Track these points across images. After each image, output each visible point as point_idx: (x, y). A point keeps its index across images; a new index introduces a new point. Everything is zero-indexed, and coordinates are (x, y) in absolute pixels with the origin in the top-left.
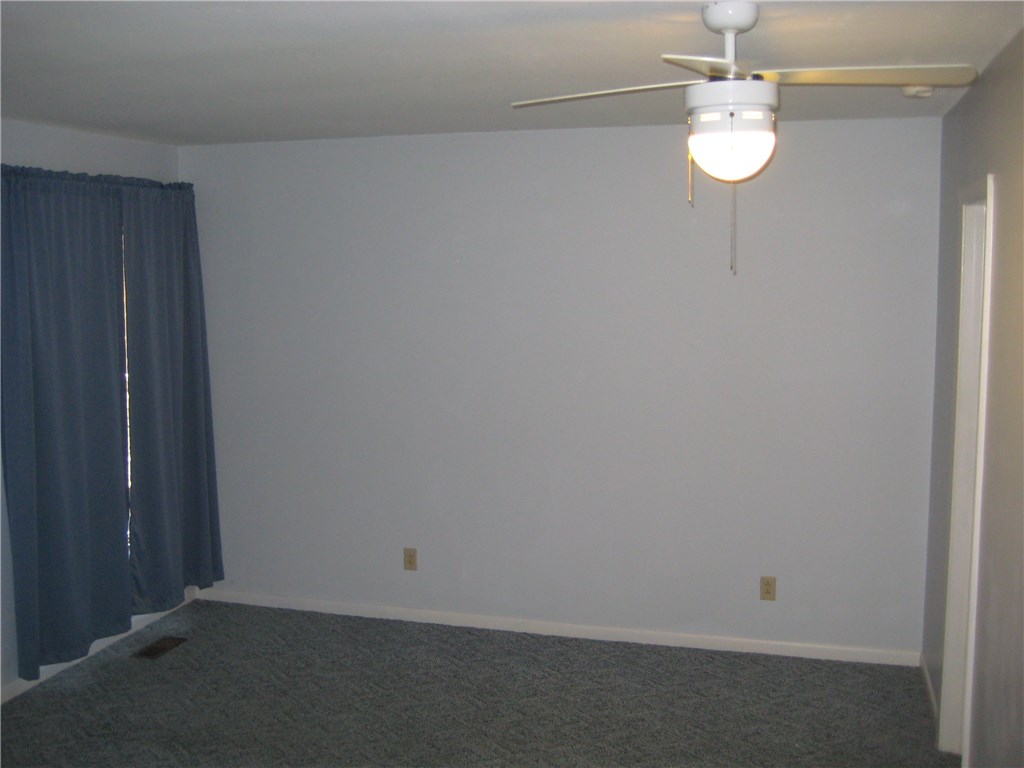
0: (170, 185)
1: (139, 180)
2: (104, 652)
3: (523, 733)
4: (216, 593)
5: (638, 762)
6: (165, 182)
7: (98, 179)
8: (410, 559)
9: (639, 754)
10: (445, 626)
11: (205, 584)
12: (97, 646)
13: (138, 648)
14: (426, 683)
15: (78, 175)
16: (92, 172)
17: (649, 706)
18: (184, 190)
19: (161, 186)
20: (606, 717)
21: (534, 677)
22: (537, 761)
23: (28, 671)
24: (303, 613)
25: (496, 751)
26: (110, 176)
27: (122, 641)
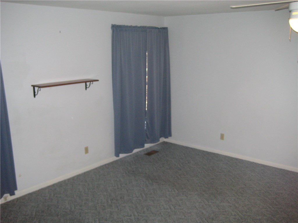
0: (161, 28)
1: (152, 27)
2: (137, 152)
3: (243, 191)
4: (169, 140)
5: (276, 205)
6: (159, 27)
7: (141, 27)
8: (222, 137)
9: (277, 203)
10: (230, 157)
11: (166, 137)
12: (136, 151)
13: (146, 152)
14: (220, 172)
15: (135, 26)
16: (139, 25)
17: (285, 190)
18: (165, 29)
19: (158, 28)
20: (271, 191)
21: (252, 175)
22: (245, 200)
23: (117, 155)
24: (192, 149)
25: (234, 195)
26: (144, 26)
27: (142, 150)
